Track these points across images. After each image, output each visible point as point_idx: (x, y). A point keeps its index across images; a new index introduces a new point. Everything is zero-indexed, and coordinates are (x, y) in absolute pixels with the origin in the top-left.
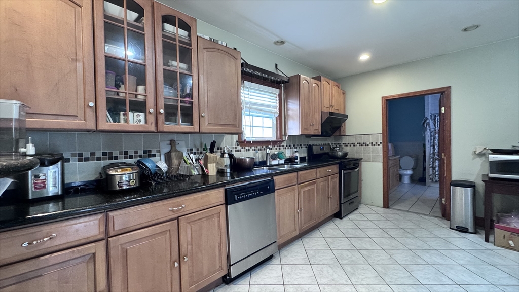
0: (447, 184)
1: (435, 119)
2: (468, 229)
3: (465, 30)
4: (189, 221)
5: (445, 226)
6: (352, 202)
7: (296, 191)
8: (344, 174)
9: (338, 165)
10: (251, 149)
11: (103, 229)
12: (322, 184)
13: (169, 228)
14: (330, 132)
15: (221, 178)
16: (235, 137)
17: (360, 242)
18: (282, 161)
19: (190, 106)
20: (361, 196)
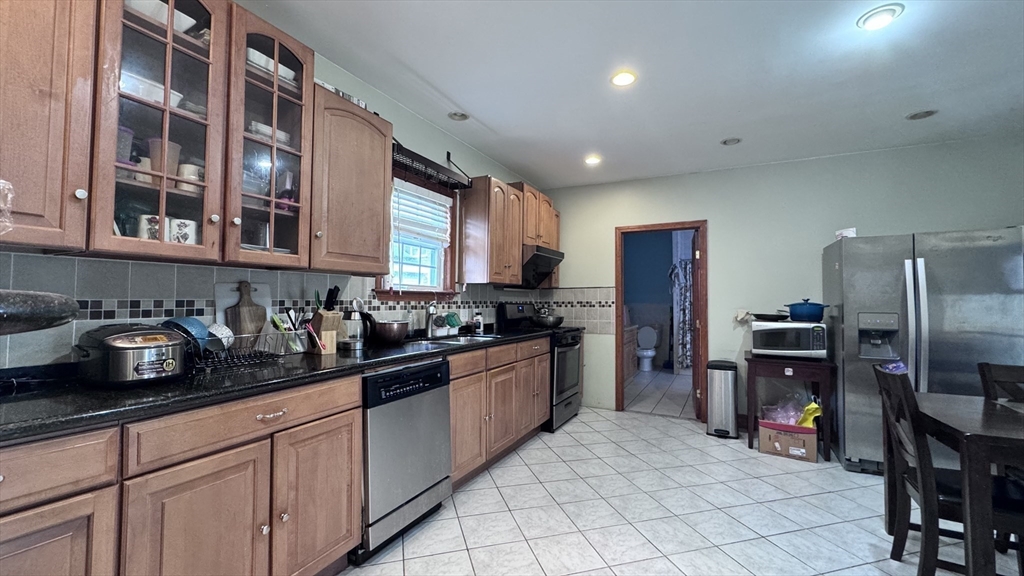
0: (702, 367)
1: (686, 268)
2: (728, 433)
3: (725, 143)
4: (293, 441)
5: (701, 431)
6: (570, 403)
7: (483, 384)
8: (558, 353)
9: (549, 339)
10: (398, 307)
11: (114, 460)
12: (524, 370)
13: (253, 457)
14: (532, 282)
15: (343, 360)
16: (370, 282)
17: (584, 466)
18: (455, 331)
19: (291, 214)
20: (582, 393)
